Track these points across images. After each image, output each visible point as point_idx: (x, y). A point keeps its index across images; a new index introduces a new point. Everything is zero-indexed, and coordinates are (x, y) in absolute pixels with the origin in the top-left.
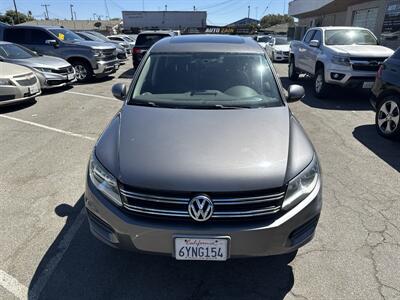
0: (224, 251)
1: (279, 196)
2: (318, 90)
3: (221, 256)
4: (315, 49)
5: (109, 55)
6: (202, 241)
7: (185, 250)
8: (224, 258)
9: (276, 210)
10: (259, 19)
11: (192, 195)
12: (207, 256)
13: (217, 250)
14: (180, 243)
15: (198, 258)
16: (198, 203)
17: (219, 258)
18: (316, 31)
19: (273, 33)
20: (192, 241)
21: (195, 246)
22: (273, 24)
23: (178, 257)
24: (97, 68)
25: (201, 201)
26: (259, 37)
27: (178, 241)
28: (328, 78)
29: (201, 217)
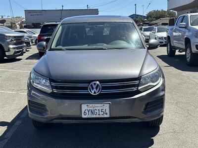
0: (108, 111)
1: (137, 82)
2: (188, 60)
3: (107, 114)
4: (184, 29)
5: (18, 40)
6: (96, 105)
7: (87, 111)
8: (108, 116)
9: (135, 89)
10: (145, 15)
11: (90, 82)
12: (99, 114)
13: (104, 111)
14: (84, 107)
15: (94, 116)
16: (93, 85)
17: (105, 116)
18: (184, 16)
19: (156, 24)
20: (91, 105)
21: (92, 109)
22: (157, 18)
23: (83, 116)
24: (9, 50)
25: (95, 84)
26: (144, 27)
27: (83, 106)
28: (194, 50)
29: (95, 93)
